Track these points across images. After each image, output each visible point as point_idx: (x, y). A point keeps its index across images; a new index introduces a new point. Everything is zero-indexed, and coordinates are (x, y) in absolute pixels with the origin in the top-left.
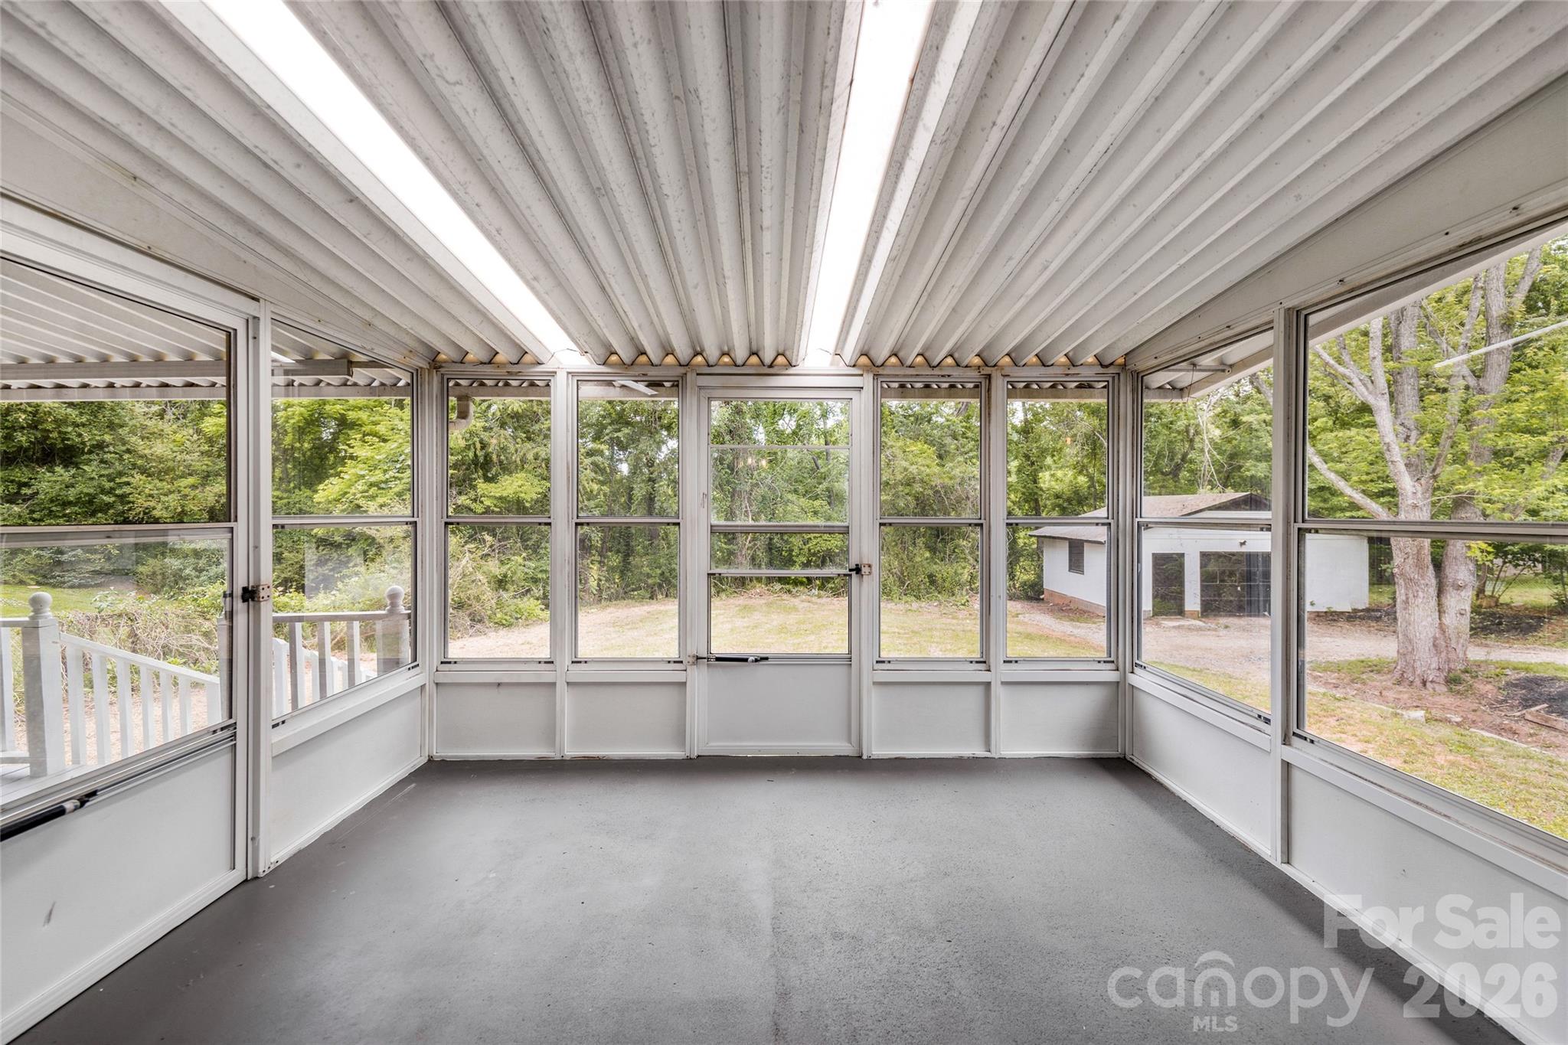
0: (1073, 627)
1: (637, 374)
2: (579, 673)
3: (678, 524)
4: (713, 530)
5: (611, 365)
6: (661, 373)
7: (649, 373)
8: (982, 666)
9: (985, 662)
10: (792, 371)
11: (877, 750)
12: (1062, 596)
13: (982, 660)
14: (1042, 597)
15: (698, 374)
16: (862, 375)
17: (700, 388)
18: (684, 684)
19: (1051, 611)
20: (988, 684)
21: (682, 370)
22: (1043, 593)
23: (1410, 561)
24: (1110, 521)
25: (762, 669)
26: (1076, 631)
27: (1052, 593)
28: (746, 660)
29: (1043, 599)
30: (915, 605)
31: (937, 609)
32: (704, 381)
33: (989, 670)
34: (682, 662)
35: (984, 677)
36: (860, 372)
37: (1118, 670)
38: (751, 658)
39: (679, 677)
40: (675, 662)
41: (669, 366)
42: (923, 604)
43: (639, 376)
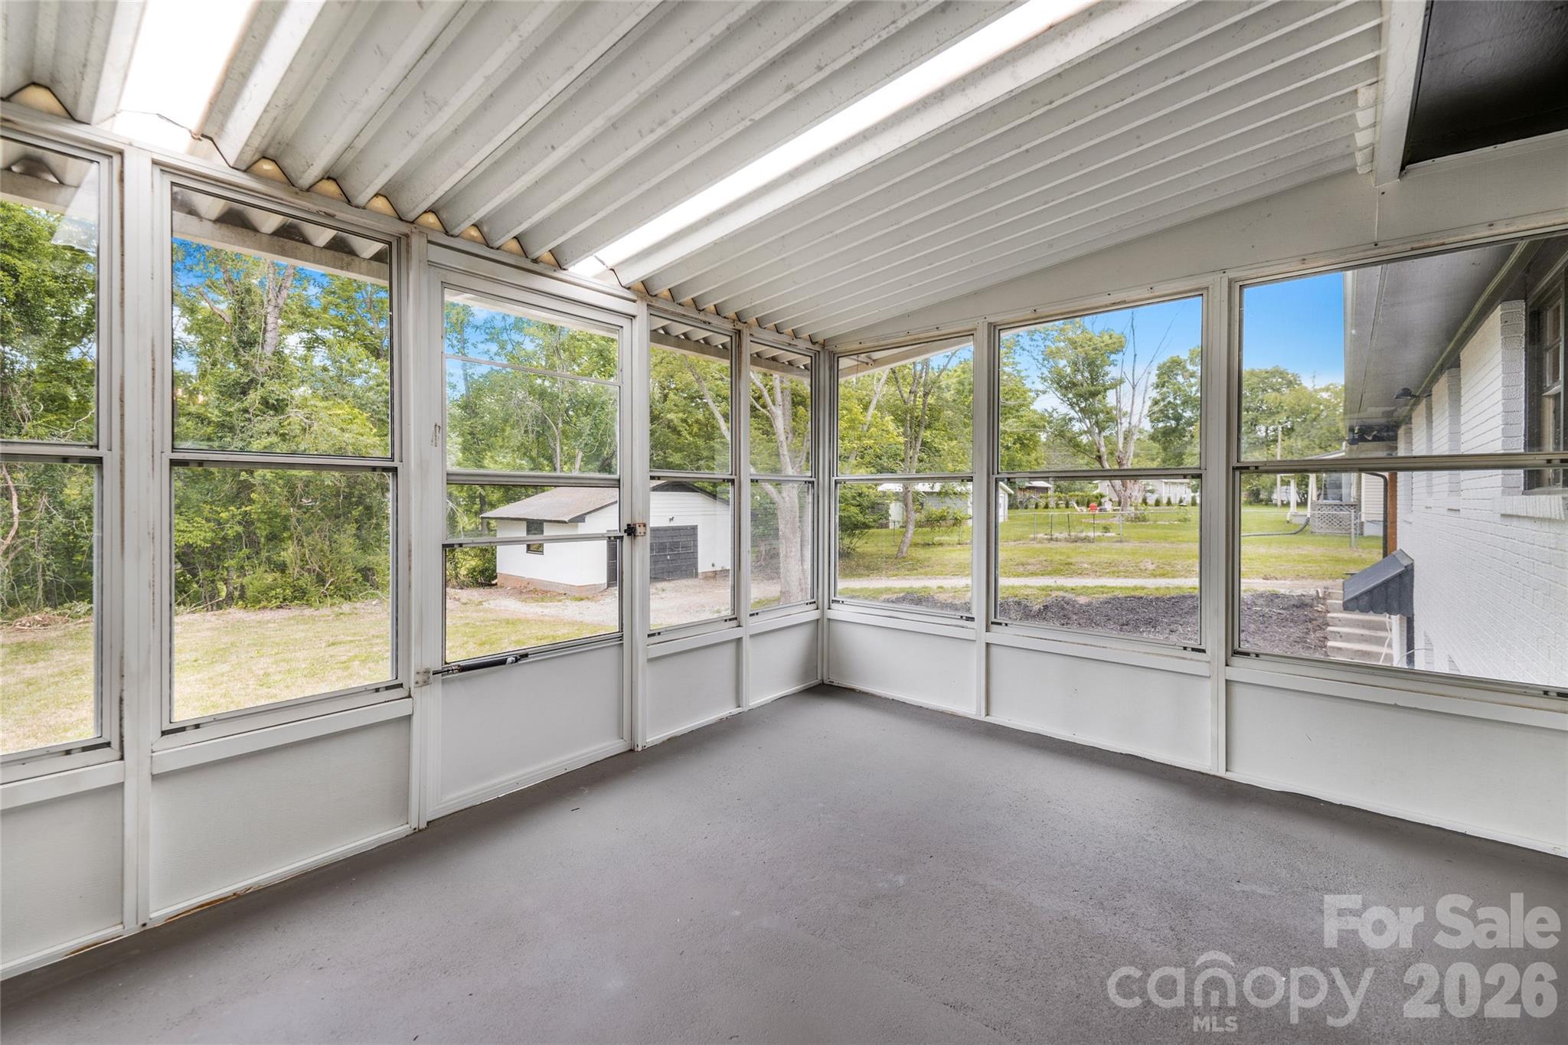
0: (541, 607)
1: (314, 208)
2: (176, 753)
3: (394, 470)
4: (451, 479)
5: (260, 177)
6: (362, 221)
7: (339, 215)
8: (734, 623)
9: (736, 619)
10: (560, 274)
11: (651, 736)
12: (519, 579)
13: (734, 616)
14: (494, 582)
15: (429, 242)
16: (634, 301)
17: (431, 264)
18: (409, 717)
19: (509, 595)
20: (739, 640)
21: (403, 228)
22: (496, 577)
23: (789, 526)
24: (813, 479)
25: (524, 670)
26: (546, 611)
27: (507, 577)
28: (503, 662)
29: (496, 584)
30: (346, 607)
31: (377, 608)
32: (437, 254)
33: (739, 626)
34: (401, 685)
35: (737, 633)
36: (634, 297)
37: (817, 609)
38: (510, 659)
39: (401, 709)
40: (388, 688)
41: (378, 214)
42: (358, 605)
43: (318, 213)
